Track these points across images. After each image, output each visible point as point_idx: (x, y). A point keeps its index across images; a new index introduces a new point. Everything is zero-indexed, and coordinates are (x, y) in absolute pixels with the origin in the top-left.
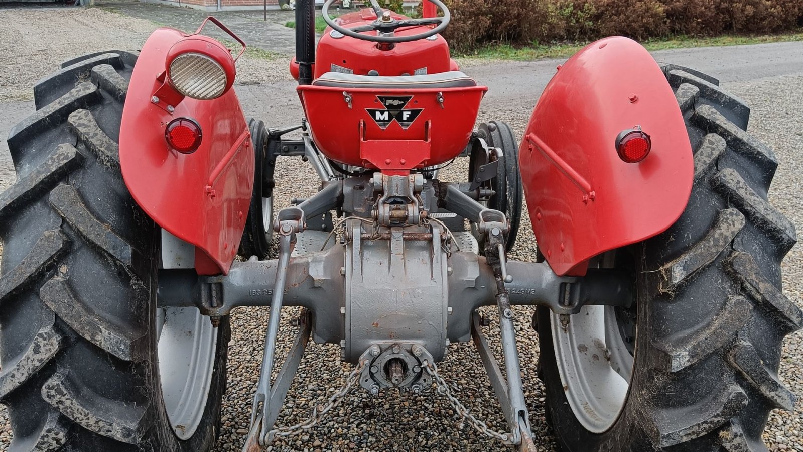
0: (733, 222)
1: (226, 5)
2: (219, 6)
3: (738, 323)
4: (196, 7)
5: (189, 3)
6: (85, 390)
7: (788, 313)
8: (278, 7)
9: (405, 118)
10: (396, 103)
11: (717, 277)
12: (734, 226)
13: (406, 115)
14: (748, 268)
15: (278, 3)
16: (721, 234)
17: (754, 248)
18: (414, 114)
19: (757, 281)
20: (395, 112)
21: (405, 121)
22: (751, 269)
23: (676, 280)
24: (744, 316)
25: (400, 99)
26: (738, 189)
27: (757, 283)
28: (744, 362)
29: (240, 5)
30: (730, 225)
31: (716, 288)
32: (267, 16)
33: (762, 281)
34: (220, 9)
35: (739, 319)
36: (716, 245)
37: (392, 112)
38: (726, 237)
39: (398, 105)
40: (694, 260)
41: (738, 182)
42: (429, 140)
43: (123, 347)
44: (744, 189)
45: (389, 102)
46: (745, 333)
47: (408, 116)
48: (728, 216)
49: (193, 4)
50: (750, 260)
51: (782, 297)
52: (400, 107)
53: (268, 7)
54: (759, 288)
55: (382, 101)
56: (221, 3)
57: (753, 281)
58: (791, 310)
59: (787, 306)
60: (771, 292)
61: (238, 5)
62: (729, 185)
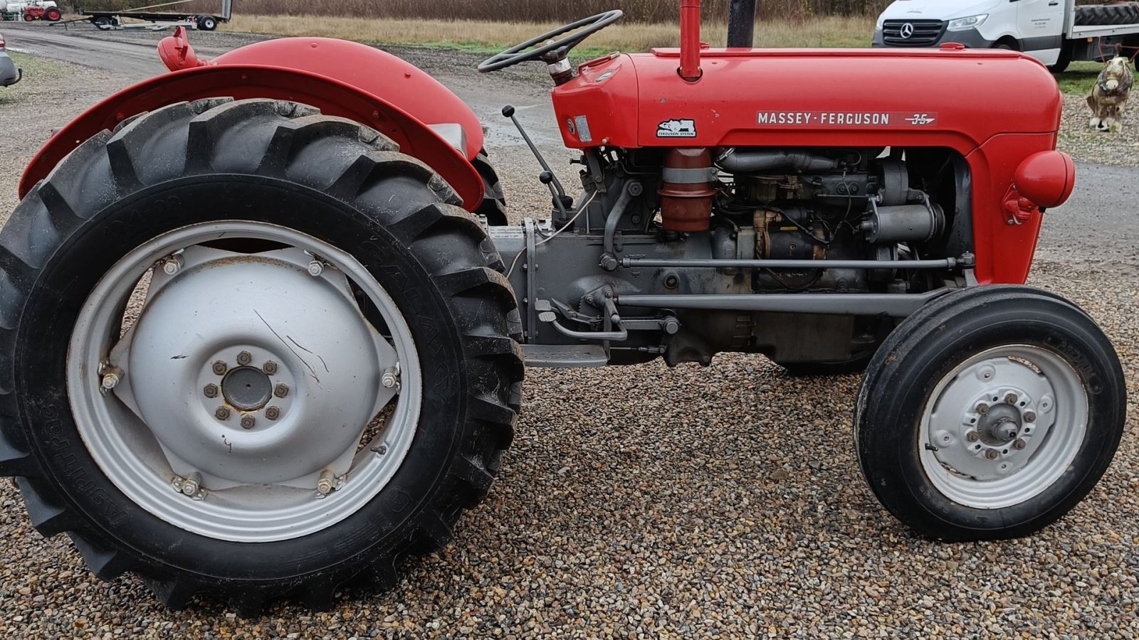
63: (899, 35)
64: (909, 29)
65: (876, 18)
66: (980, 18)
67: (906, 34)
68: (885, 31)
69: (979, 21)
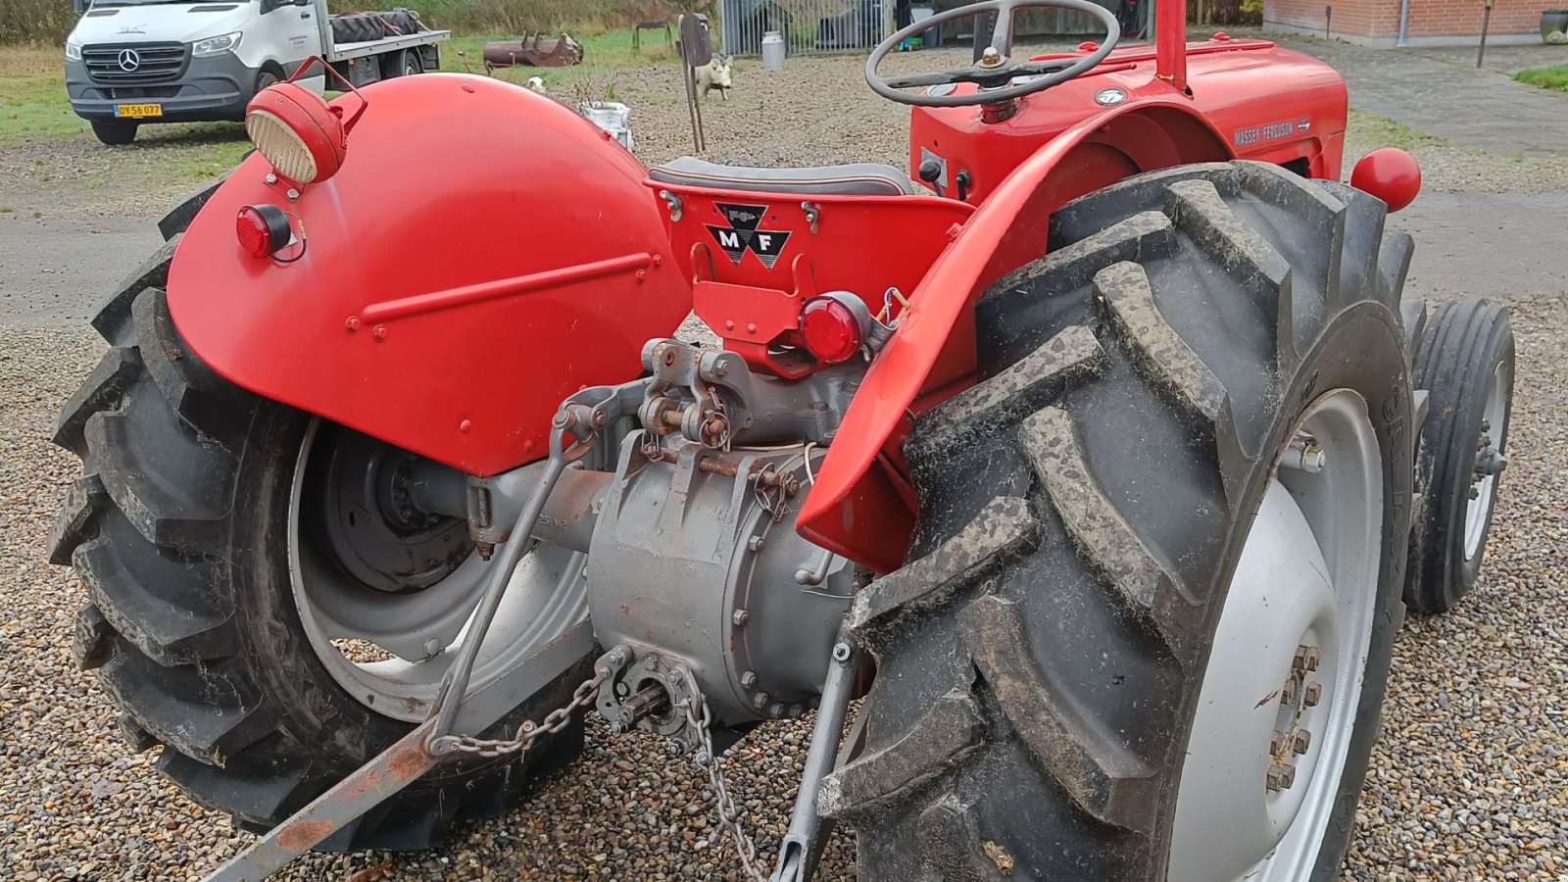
0: (994, 527)
1: (1416, 36)
2: (1401, 36)
3: (931, 750)
4: (1355, 40)
5: (1344, 33)
6: (123, 573)
7: (1061, 766)
8: (1539, 39)
9: (764, 248)
10: (745, 217)
11: (952, 642)
12: (992, 534)
13: (764, 241)
14: (984, 635)
15: (1539, 30)
16: (960, 546)
17: (1056, 600)
18: (777, 241)
19: (997, 670)
20: (747, 234)
21: (764, 252)
22: (991, 639)
23: (852, 623)
24: (947, 738)
25: (749, 210)
26: (1043, 457)
27: (994, 674)
28: (933, 841)
29: (1450, 35)
30: (985, 531)
31: (941, 666)
32: (1485, 59)
33: (1008, 673)
34: (1401, 44)
35: (936, 743)
36: (938, 568)
37: (743, 232)
38: (965, 555)
39: (748, 221)
40: (891, 590)
41: (1056, 441)
42: (796, 293)
43: (148, 522)
44: (1059, 461)
45: (733, 214)
46: (975, 783)
47: (768, 244)
48: (991, 511)
49: (1349, 34)
50: (995, 618)
51: (1053, 724)
52: (752, 224)
53: (1490, 40)
54: (997, 687)
55: (723, 212)
56: (1406, 31)
57: (988, 667)
58: (1070, 761)
59: (1060, 750)
60: (1025, 705)
61: (1444, 35)
62: (1029, 445)
63: (119, 68)
64: (132, 57)
65: (60, 42)
66: (233, 38)
67: (128, 65)
68: (89, 62)
69: (233, 41)
